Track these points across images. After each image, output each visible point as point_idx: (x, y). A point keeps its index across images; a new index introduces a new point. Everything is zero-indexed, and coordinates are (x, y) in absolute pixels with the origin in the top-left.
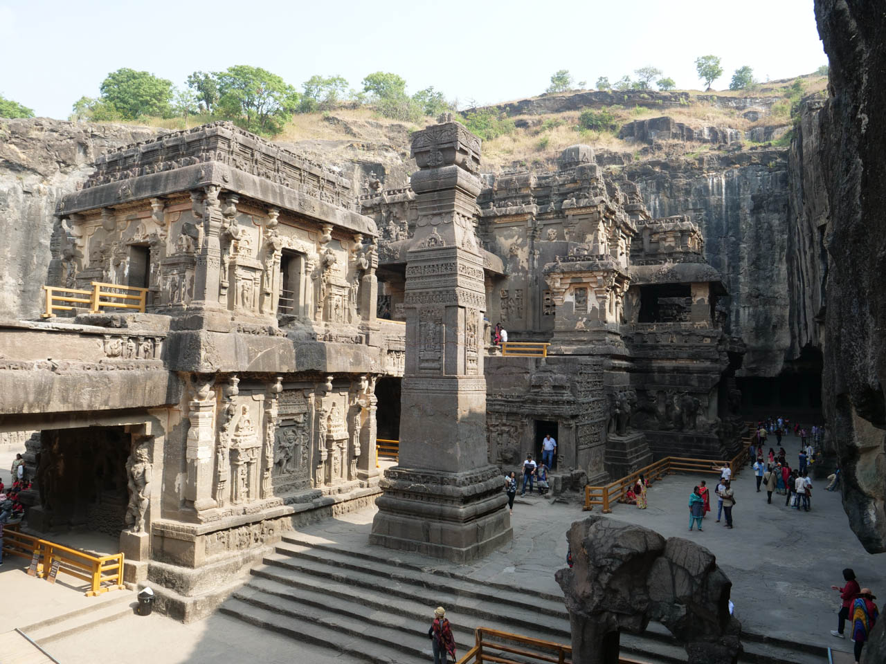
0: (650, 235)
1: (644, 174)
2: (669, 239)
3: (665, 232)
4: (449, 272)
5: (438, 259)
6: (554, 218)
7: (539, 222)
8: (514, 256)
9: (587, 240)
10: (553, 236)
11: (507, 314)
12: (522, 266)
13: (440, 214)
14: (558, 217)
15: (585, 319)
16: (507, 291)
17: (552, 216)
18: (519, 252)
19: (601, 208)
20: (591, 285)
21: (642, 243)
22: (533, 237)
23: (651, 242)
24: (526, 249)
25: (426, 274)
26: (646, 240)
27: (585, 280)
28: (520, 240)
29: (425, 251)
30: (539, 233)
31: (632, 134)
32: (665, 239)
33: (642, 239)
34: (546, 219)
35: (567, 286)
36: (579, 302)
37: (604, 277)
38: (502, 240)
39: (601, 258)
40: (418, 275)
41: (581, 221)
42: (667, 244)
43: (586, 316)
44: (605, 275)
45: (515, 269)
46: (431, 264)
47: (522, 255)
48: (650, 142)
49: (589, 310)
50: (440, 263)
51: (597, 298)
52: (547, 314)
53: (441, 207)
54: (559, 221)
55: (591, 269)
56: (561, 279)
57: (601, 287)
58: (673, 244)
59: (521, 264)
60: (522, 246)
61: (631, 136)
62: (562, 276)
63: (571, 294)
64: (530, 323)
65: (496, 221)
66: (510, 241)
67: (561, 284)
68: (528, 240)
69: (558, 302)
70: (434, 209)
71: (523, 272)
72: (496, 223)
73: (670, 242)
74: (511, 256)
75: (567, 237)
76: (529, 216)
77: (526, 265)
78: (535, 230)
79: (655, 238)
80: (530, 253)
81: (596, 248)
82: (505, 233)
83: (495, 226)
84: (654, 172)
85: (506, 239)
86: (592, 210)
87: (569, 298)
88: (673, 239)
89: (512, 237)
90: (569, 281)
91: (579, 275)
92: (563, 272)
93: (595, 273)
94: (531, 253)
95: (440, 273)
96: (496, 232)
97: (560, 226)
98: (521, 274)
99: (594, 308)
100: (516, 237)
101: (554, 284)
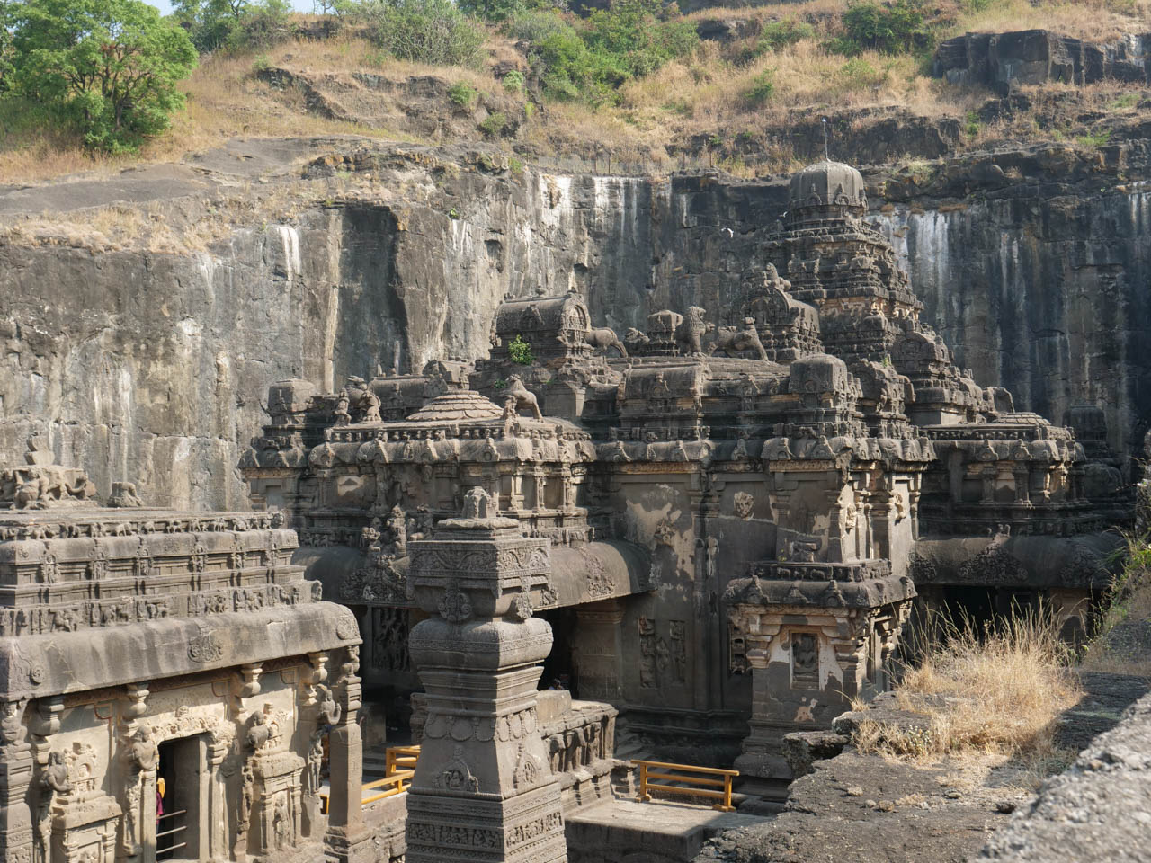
0: (964, 464)
1: (984, 185)
2: (1004, 476)
3: (995, 463)
4: (489, 849)
5: (468, 817)
6: (746, 472)
7: (715, 477)
8: (665, 549)
9: (816, 528)
10: (746, 509)
11: (654, 670)
12: (682, 572)
13: (469, 718)
14: (756, 471)
15: (814, 703)
16: (652, 622)
17: (741, 467)
18: (675, 541)
19: (843, 462)
20: (825, 632)
21: (948, 479)
22: (703, 511)
23: (965, 479)
25: (446, 845)
26: (955, 475)
27: (811, 622)
28: (676, 515)
29: (439, 795)
30: (715, 499)
31: (962, 64)
32: (995, 478)
33: (947, 472)
34: (730, 472)
35: (776, 631)
36: (802, 663)
37: (851, 620)
38: (639, 510)
39: (843, 574)
40: (430, 843)
41: (802, 485)
42: (1000, 486)
43: (816, 695)
44: (853, 615)
45: (668, 576)
46: (455, 824)
47: (682, 546)
48: (1002, 90)
49: (823, 684)
50: (471, 825)
51: (839, 659)
52: (738, 672)
53: (469, 705)
54: (757, 477)
55: (822, 600)
56: (761, 616)
57: (846, 639)
58: (1012, 486)
60: (680, 526)
61: (961, 67)
62: (763, 611)
63: (785, 647)
64: (702, 698)
65: (624, 469)
66: (656, 515)
67: (762, 625)
68: (694, 516)
69: (757, 662)
70: (457, 704)
72: (625, 474)
73: (1007, 481)
74: (658, 546)
75: (775, 513)
76: (694, 468)
78: (707, 496)
79: (975, 470)
80: (699, 545)
81: (835, 550)
82: (645, 495)
83: (623, 479)
84: (1008, 181)
85: (647, 508)
86: (825, 467)
87: (781, 655)
88: (1012, 477)
89: (660, 505)
90: (779, 621)
91: (798, 611)
92: (764, 603)
93: (831, 612)
94: (701, 546)
95: (471, 847)
96: (626, 492)
97: (759, 489)
99: (832, 681)
101: (747, 625)
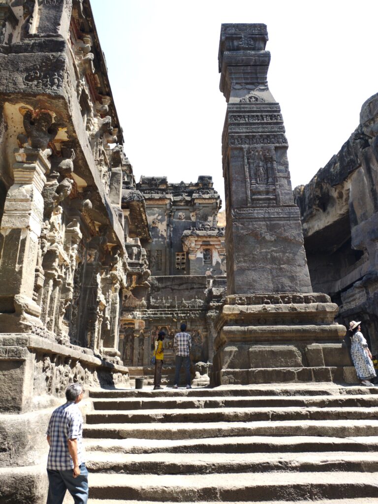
4: (275, 121)
6: (184, 205)
7: (174, 207)
8: (155, 228)
9: (208, 220)
10: (183, 217)
13: (254, 83)
15: (211, 270)
18: (159, 226)
19: (218, 201)
20: (216, 247)
22: (170, 216)
24: (165, 223)
25: (251, 122)
27: (212, 243)
28: (160, 217)
30: (173, 214)
34: (178, 206)
35: (199, 247)
36: (207, 258)
38: (147, 216)
40: (243, 122)
41: (205, 208)
43: (212, 267)
45: (156, 236)
46: (255, 114)
49: (214, 263)
50: (264, 114)
51: (220, 255)
53: (253, 79)
54: (187, 207)
56: (196, 241)
57: (223, 247)
59: (160, 233)
62: (196, 239)
63: (201, 253)
66: (153, 217)
67: (195, 244)
68: (166, 218)
69: (192, 258)
71: (162, 238)
74: (153, 227)
75: (193, 218)
76: (169, 201)
77: (165, 234)
81: (215, 225)
82: (149, 211)
85: (149, 215)
86: (213, 201)
89: (154, 214)
90: (201, 243)
91: (208, 239)
92: (197, 236)
94: (168, 226)
97: (187, 211)
98: (160, 239)
99: (217, 262)
100: (157, 215)
101: (190, 244)
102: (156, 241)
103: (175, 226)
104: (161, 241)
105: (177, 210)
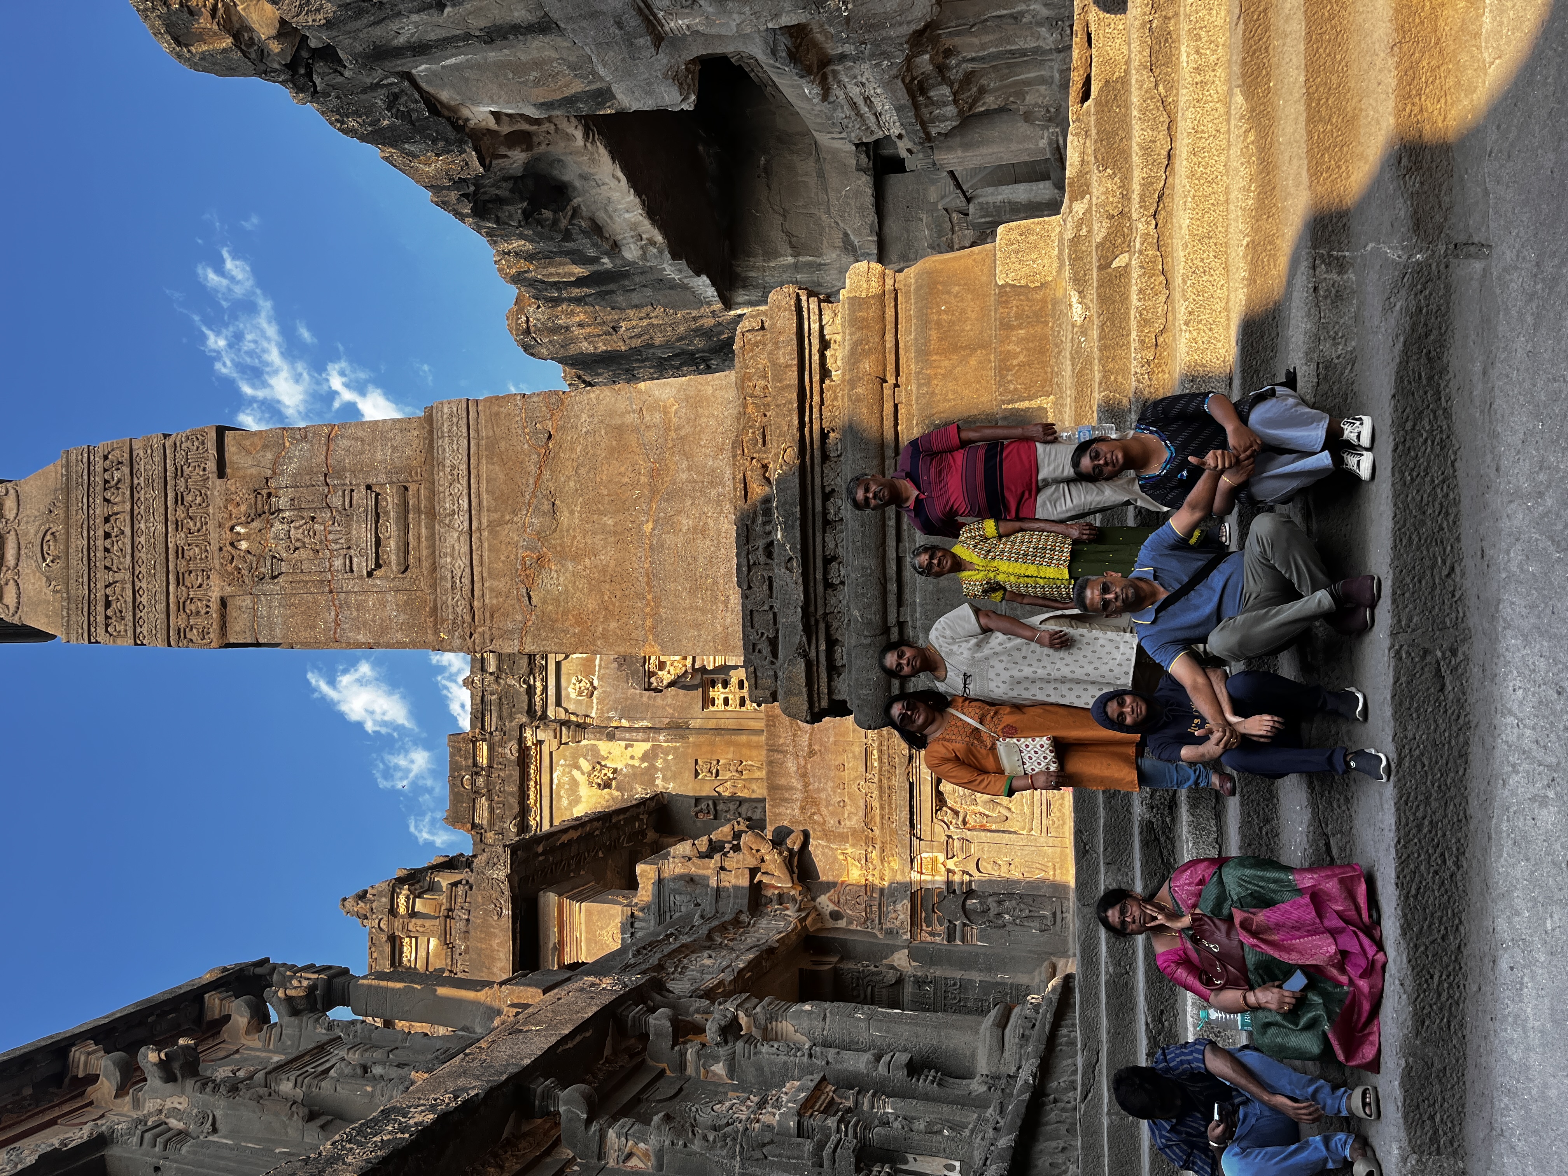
24: (604, 746)
59: (636, 763)
71: (656, 757)
77: (641, 748)
98: (659, 763)
100: (576, 773)
102: (664, 779)
103: (616, 709)
104: (666, 760)
105: (558, 703)
